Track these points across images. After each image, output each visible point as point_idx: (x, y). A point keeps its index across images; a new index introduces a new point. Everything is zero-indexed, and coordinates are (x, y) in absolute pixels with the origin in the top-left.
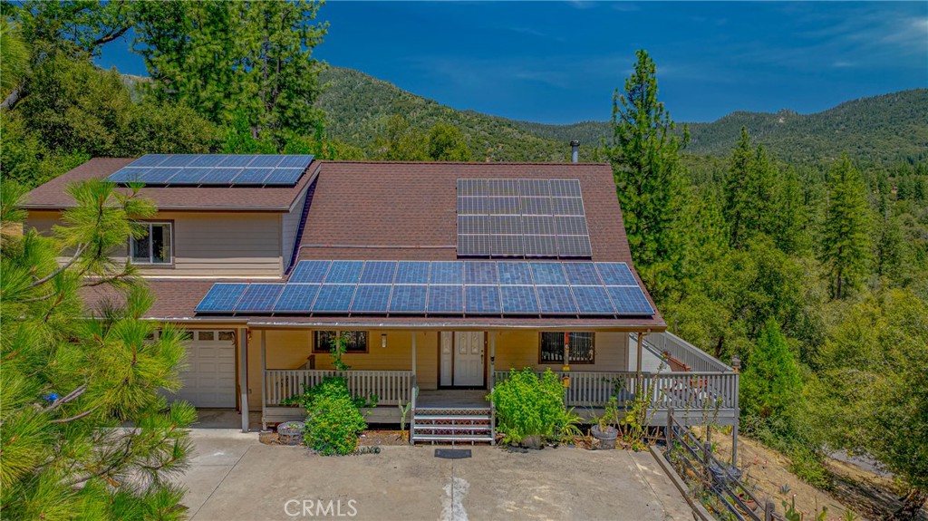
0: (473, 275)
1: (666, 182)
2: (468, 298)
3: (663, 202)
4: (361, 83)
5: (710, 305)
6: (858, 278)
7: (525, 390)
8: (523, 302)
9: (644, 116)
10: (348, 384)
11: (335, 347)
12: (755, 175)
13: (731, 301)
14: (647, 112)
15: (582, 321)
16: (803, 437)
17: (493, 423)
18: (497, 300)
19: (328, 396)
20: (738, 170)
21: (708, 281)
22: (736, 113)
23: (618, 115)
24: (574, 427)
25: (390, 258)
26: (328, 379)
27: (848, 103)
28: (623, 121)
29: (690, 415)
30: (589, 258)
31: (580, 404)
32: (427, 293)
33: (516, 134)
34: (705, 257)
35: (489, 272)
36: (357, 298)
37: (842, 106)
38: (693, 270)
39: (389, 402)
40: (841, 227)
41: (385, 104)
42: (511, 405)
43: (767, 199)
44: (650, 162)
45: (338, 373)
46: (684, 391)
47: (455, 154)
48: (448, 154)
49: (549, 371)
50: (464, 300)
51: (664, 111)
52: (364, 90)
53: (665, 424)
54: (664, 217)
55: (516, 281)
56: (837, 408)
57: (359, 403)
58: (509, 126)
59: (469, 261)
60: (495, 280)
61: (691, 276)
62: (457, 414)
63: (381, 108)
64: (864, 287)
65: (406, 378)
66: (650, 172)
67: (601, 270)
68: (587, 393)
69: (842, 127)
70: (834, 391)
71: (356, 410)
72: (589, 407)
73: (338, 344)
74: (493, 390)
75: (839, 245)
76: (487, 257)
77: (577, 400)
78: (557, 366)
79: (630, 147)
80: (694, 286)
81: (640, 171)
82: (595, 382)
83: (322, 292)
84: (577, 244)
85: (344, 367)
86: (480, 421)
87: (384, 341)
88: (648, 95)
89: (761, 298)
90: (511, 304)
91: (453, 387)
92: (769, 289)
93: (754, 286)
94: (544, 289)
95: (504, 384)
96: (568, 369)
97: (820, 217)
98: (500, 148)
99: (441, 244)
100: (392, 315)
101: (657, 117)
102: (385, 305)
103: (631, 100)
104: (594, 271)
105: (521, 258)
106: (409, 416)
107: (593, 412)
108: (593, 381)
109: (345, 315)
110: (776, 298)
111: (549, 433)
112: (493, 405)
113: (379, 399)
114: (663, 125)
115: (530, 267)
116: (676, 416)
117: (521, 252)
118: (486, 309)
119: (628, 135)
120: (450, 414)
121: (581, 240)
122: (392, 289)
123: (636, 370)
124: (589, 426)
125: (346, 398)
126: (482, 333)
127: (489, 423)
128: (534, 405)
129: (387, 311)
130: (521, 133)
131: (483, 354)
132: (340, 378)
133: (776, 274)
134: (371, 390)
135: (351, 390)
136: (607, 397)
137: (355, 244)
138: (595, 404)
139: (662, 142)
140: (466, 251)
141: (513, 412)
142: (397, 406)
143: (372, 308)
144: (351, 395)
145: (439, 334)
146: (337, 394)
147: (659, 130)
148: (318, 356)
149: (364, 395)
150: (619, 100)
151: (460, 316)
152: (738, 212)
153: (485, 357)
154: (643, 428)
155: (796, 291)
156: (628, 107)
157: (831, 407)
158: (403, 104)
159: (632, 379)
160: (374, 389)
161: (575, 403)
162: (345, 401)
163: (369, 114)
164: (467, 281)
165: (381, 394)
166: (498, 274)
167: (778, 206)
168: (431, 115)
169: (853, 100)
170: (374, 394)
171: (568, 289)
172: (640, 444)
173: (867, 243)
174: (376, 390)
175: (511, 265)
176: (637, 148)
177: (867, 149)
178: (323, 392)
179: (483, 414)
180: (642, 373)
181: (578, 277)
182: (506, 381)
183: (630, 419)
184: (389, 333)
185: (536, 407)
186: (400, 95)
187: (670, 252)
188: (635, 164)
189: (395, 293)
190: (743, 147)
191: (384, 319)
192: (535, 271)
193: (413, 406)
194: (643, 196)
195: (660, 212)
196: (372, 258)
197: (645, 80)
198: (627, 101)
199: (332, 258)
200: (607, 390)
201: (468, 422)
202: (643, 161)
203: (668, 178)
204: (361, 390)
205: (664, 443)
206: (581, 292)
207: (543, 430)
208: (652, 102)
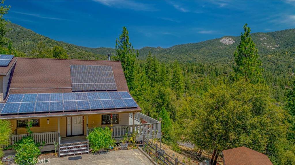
0: (79, 97)
1: (132, 67)
2: (78, 105)
3: (132, 73)
4: (19, 29)
5: (146, 103)
6: (181, 94)
7: (99, 134)
8: (97, 105)
9: (126, 47)
10: (33, 138)
11: (28, 125)
12: (153, 65)
13: (151, 102)
14: (126, 46)
15: (116, 110)
16: (173, 140)
17: (88, 146)
18: (88, 105)
19: (25, 144)
20: (148, 64)
21: (145, 96)
22: (146, 47)
23: (117, 46)
24: (115, 144)
25: (47, 92)
26: (25, 138)
27: (175, 46)
28: (119, 48)
29: (149, 136)
30: (116, 90)
31: (116, 137)
32: (63, 104)
33: (78, 50)
34: (144, 89)
35: (84, 96)
36: (36, 107)
37: (173, 47)
38: (141, 93)
39: (49, 143)
40: (176, 80)
41: (29, 37)
42: (95, 139)
43: (157, 72)
44: (128, 61)
45: (29, 135)
46: (145, 130)
47: (62, 56)
48: (60, 56)
49: (107, 127)
50: (77, 106)
51: (131, 46)
52: (20, 32)
53: (142, 140)
54: (132, 77)
55: (94, 98)
56: (183, 130)
57: (38, 145)
58: (76, 47)
59: (77, 93)
60: (87, 99)
61: (140, 95)
62: (75, 145)
63: (27, 39)
64: (182, 96)
65: (56, 134)
66: (127, 64)
67: (120, 94)
68: (118, 133)
69: (174, 52)
70: (181, 126)
71: (37, 148)
72: (119, 137)
73: (29, 124)
74: (88, 135)
75: (176, 85)
76: (83, 91)
77: (115, 135)
78: (109, 125)
79: (122, 56)
80: (141, 98)
81: (124, 63)
82: (121, 129)
83: (22, 106)
84: (112, 86)
85: (32, 132)
86: (83, 146)
87: (48, 121)
88: (126, 40)
89: (160, 101)
90: (93, 106)
91: (72, 136)
92: (162, 98)
93: (158, 97)
94: (103, 101)
95: (92, 133)
96: (112, 126)
97: (170, 77)
98: (73, 55)
99: (66, 87)
100: (51, 112)
101: (129, 48)
102: (48, 109)
103: (121, 42)
104: (118, 94)
105: (94, 91)
106: (58, 147)
107: (120, 138)
108: (120, 129)
109: (33, 113)
110: (164, 100)
111: (107, 147)
112: (88, 140)
113: (45, 142)
114: (131, 50)
115: (98, 94)
116: (145, 137)
117: (94, 89)
118: (85, 108)
119: (121, 52)
120: (73, 145)
121: (113, 85)
122: (50, 104)
123: (133, 124)
124: (119, 143)
125: (33, 144)
126: (82, 117)
127: (86, 146)
128: (102, 138)
129: (49, 111)
130: (80, 50)
131: (82, 123)
132: (30, 136)
133: (163, 94)
134: (42, 140)
135: (34, 140)
136: (124, 133)
137: (33, 88)
138: (121, 136)
139: (131, 55)
140: (75, 89)
141: (95, 142)
142: (54, 144)
143: (43, 110)
144: (34, 142)
145: (67, 118)
146: (29, 142)
147: (130, 51)
148: (18, 129)
149: (39, 142)
150: (118, 41)
151: (76, 111)
152: (149, 76)
153: (83, 124)
154: (135, 142)
155: (168, 98)
156: (120, 44)
157: (181, 130)
158: (36, 38)
159: (132, 127)
160: (43, 139)
161: (115, 136)
162: (33, 145)
163: (22, 41)
164: (77, 99)
165: (46, 141)
166: (87, 97)
167: (160, 74)
168: (47, 42)
169: (176, 45)
170: (43, 141)
171: (111, 100)
172: (135, 147)
173: (182, 85)
174: (45, 139)
175: (91, 93)
176: (124, 56)
177: (180, 59)
178: (23, 142)
179: (84, 143)
180: (135, 125)
181: (114, 96)
182: (93, 132)
183: (131, 139)
184: (50, 119)
185: (103, 139)
186: (35, 35)
187: (134, 88)
188: (123, 61)
189: (51, 105)
190: (150, 57)
191: (48, 114)
192: (99, 95)
193: (60, 144)
194: (126, 71)
195: (131, 76)
196: (40, 92)
197: (125, 36)
198: (120, 42)
199: (24, 93)
200: (124, 131)
201: (79, 147)
202: (126, 60)
203: (133, 66)
204: (38, 140)
205: (142, 146)
206: (115, 101)
207: (106, 146)
208: (127, 43)
